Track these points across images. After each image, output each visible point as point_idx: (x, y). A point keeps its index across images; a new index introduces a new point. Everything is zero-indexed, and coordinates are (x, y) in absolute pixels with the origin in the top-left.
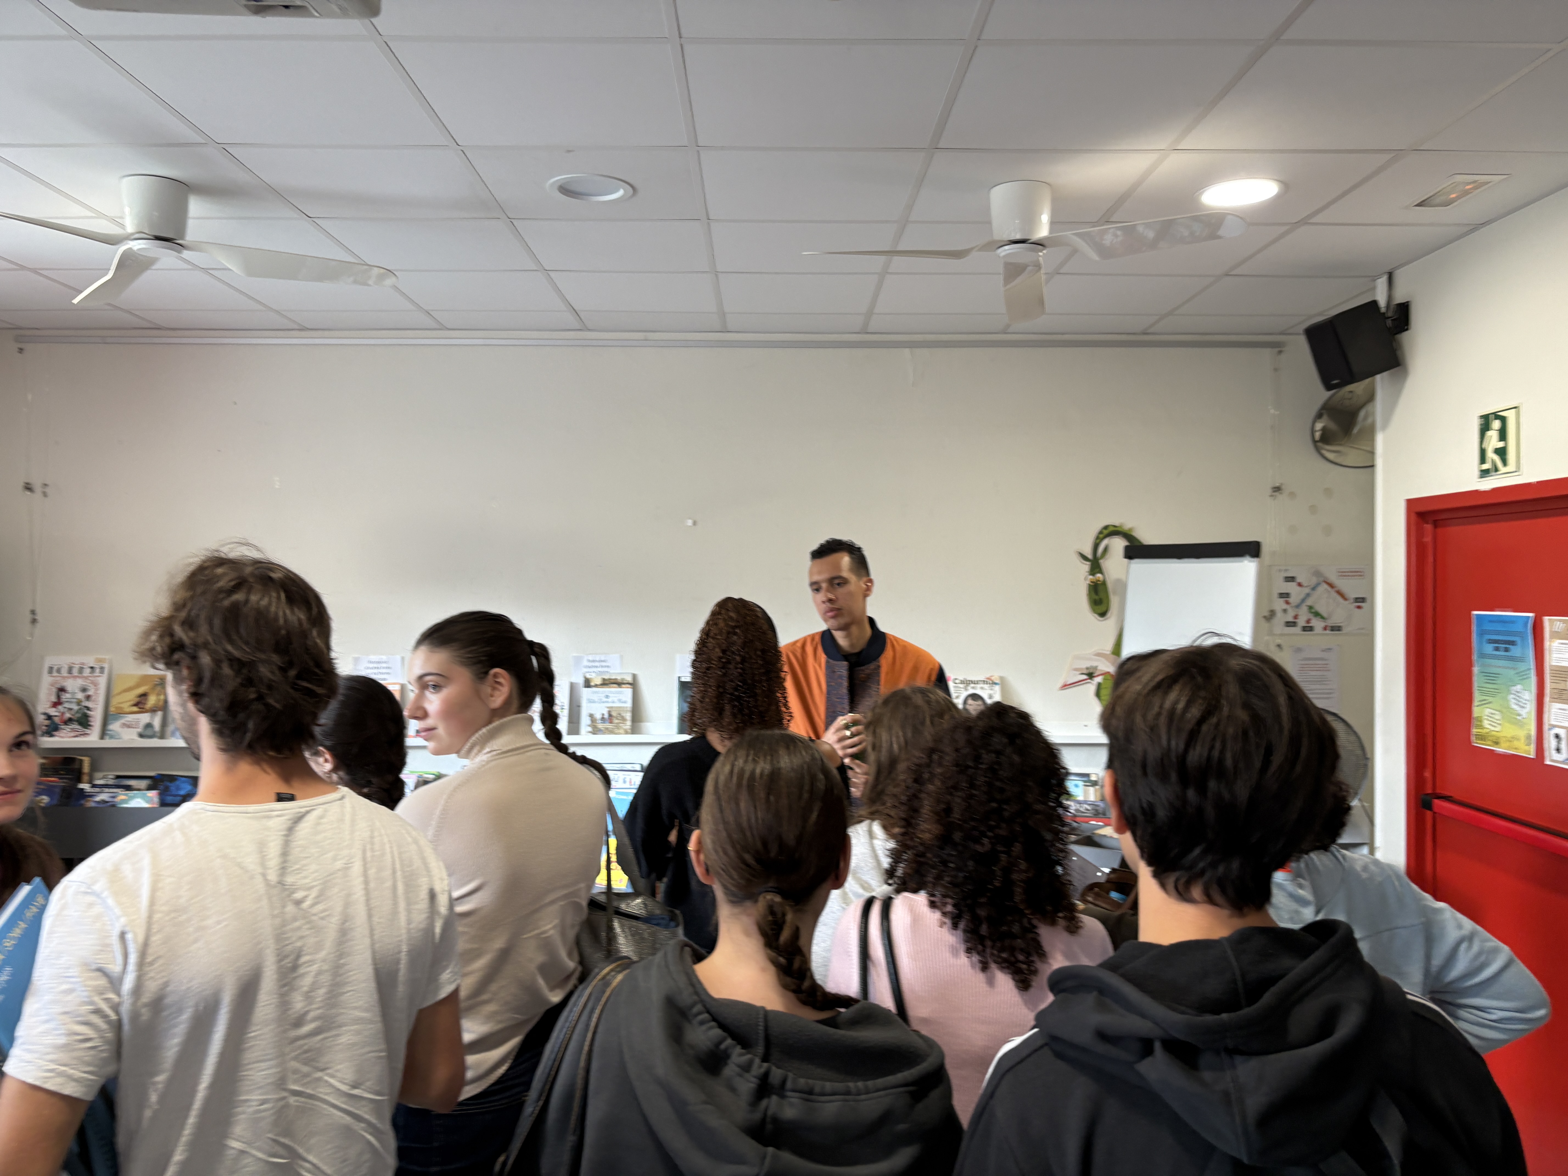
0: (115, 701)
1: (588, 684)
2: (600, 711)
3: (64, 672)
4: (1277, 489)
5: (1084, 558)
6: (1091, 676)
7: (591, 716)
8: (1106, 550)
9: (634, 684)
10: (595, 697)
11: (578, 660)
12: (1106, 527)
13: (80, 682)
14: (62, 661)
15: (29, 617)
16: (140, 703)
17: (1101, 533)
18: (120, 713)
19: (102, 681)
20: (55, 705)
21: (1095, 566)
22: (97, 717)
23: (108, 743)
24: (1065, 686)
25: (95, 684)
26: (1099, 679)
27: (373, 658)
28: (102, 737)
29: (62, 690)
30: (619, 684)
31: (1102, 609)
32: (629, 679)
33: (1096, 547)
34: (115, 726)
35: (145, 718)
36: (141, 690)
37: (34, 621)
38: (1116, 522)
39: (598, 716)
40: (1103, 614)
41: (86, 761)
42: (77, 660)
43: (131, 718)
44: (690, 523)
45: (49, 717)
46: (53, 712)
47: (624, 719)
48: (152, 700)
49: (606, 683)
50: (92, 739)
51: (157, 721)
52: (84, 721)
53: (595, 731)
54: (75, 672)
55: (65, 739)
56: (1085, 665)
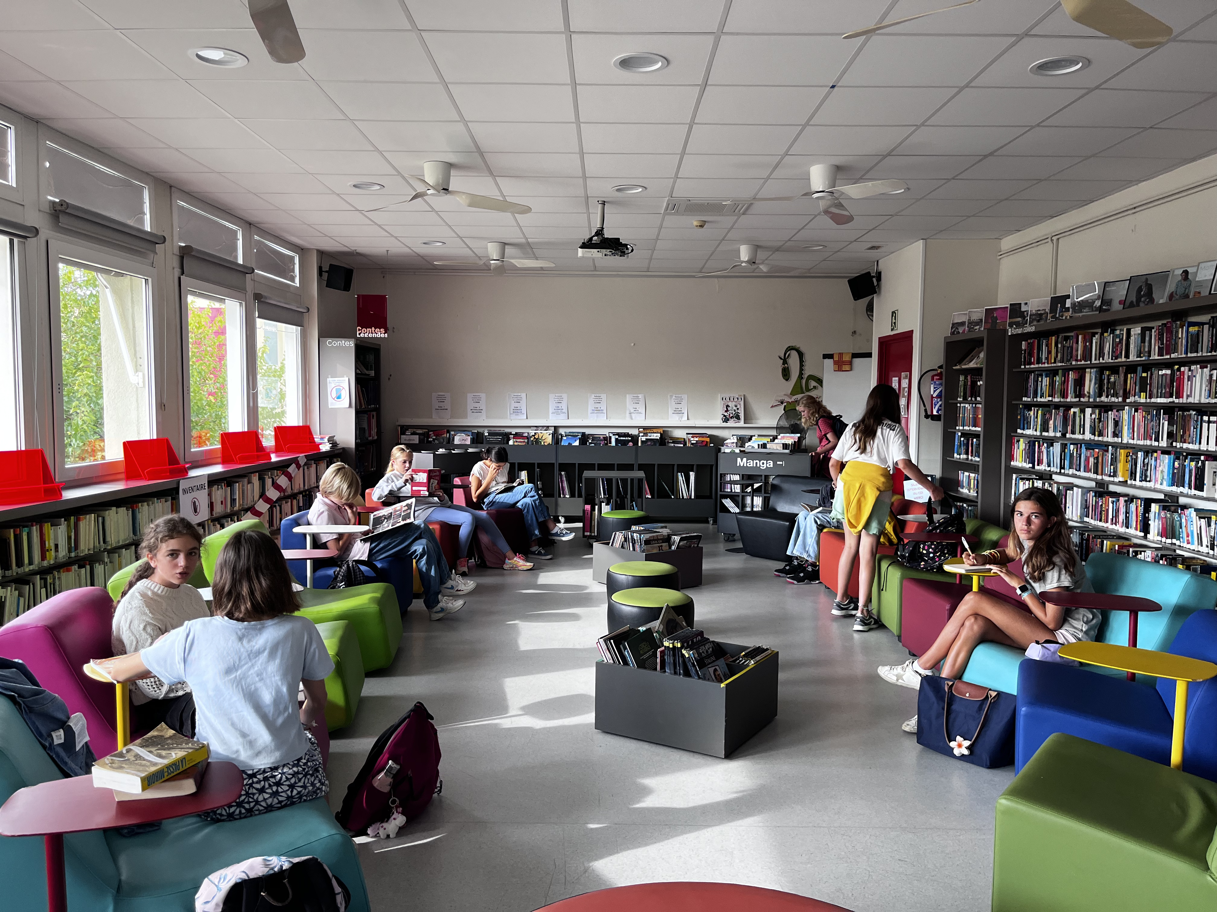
4: (854, 332)
5: (781, 358)
6: (782, 403)
8: (789, 355)
12: (789, 347)
17: (787, 349)
21: (785, 362)
24: (772, 407)
26: (785, 404)
27: (515, 394)
31: (787, 378)
33: (785, 354)
37: (389, 379)
38: (793, 345)
40: (787, 380)
44: (633, 344)
56: (780, 399)
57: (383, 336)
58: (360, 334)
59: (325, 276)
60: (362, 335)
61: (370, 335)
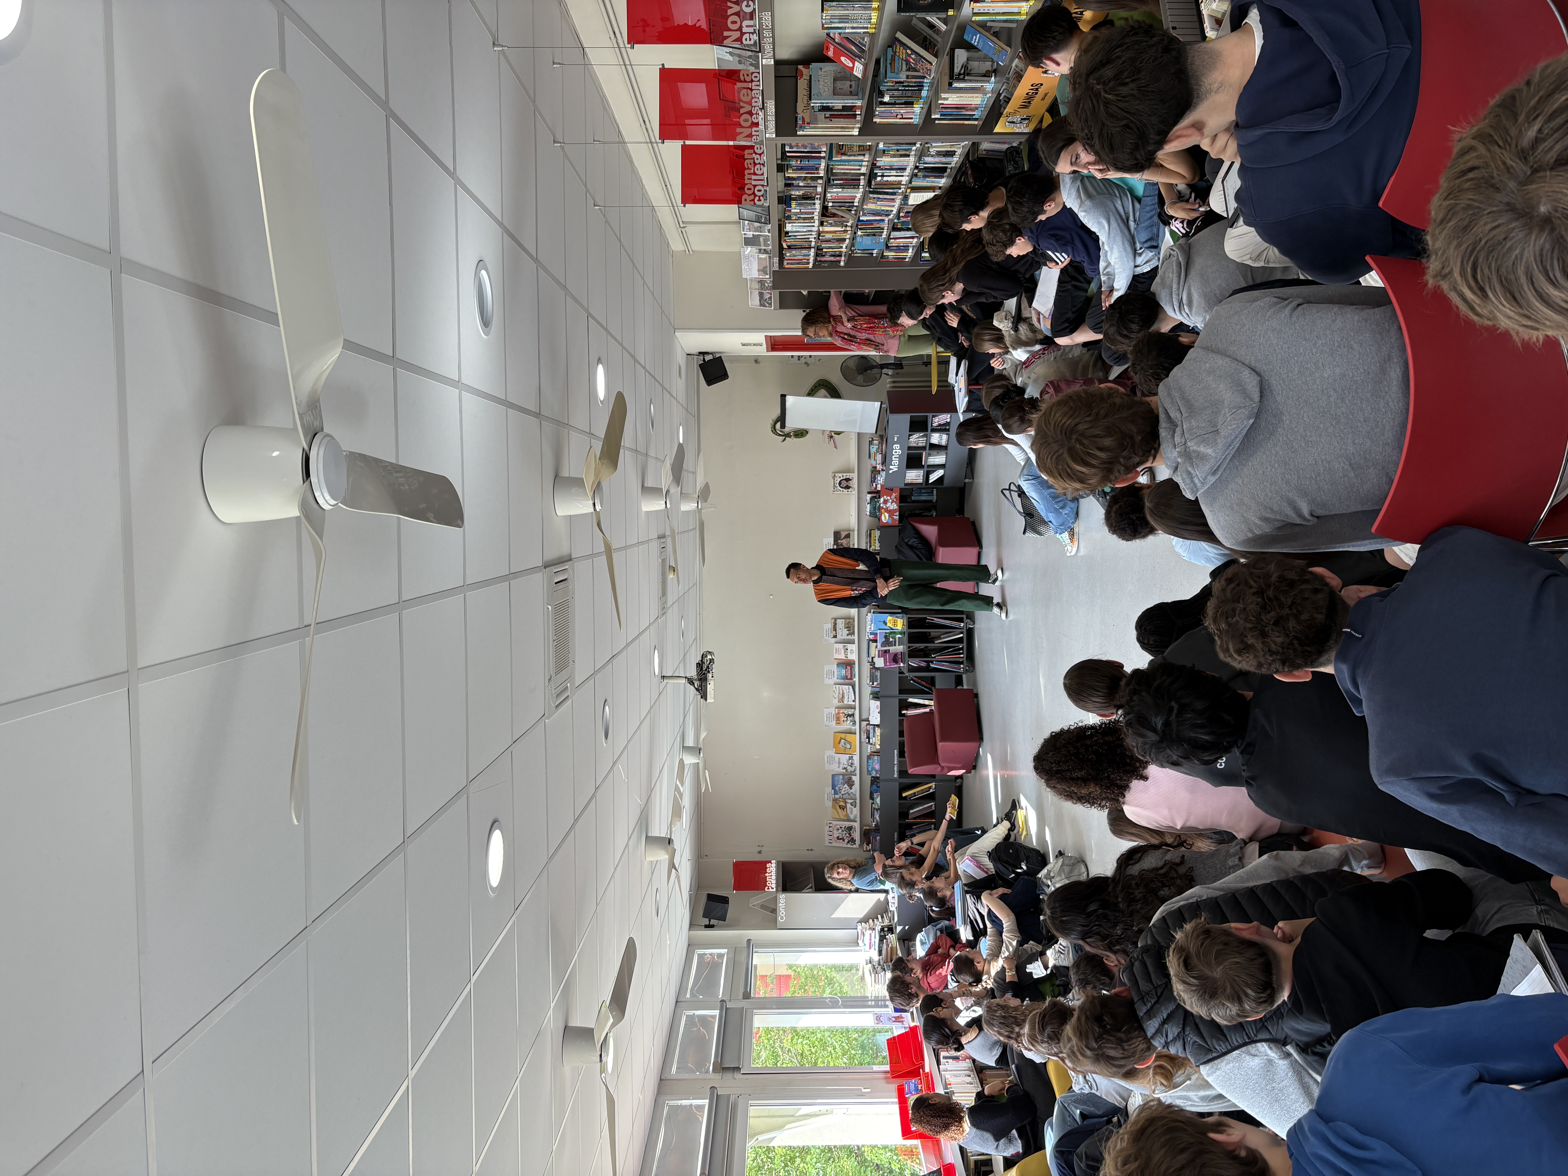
0: (842, 817)
1: (835, 637)
2: (846, 632)
3: (831, 838)
4: (756, 361)
5: (785, 439)
6: (831, 437)
7: (848, 635)
8: (781, 431)
9: (836, 620)
10: (840, 633)
11: (826, 640)
12: (773, 431)
13: (835, 832)
14: (827, 838)
15: (810, 852)
16: (843, 808)
17: (775, 433)
18: (847, 815)
19: (835, 823)
20: (844, 840)
21: (788, 435)
22: (848, 824)
23: (858, 819)
24: (836, 447)
25: (836, 825)
26: (833, 433)
28: (856, 821)
29: (838, 838)
30: (835, 624)
31: (804, 432)
32: (833, 620)
33: (780, 435)
34: (852, 817)
35: (849, 806)
36: (838, 808)
37: (811, 850)
38: (771, 426)
39: (848, 632)
40: (807, 432)
41: (865, 828)
42: (827, 833)
43: (848, 811)
45: (848, 842)
46: (846, 841)
47: (849, 622)
48: (842, 804)
49: (835, 629)
50: (857, 825)
51: (850, 801)
52: (850, 829)
53: (853, 633)
54: (831, 833)
55: (857, 835)
56: (827, 439)
57: (774, 865)
58: (772, 888)
59: (713, 922)
60: (774, 886)
61: (774, 877)
